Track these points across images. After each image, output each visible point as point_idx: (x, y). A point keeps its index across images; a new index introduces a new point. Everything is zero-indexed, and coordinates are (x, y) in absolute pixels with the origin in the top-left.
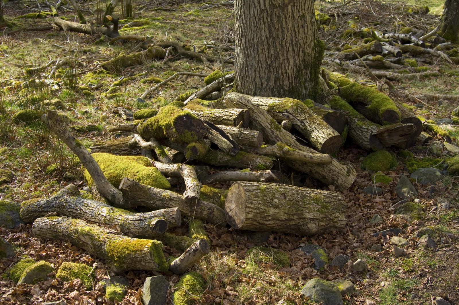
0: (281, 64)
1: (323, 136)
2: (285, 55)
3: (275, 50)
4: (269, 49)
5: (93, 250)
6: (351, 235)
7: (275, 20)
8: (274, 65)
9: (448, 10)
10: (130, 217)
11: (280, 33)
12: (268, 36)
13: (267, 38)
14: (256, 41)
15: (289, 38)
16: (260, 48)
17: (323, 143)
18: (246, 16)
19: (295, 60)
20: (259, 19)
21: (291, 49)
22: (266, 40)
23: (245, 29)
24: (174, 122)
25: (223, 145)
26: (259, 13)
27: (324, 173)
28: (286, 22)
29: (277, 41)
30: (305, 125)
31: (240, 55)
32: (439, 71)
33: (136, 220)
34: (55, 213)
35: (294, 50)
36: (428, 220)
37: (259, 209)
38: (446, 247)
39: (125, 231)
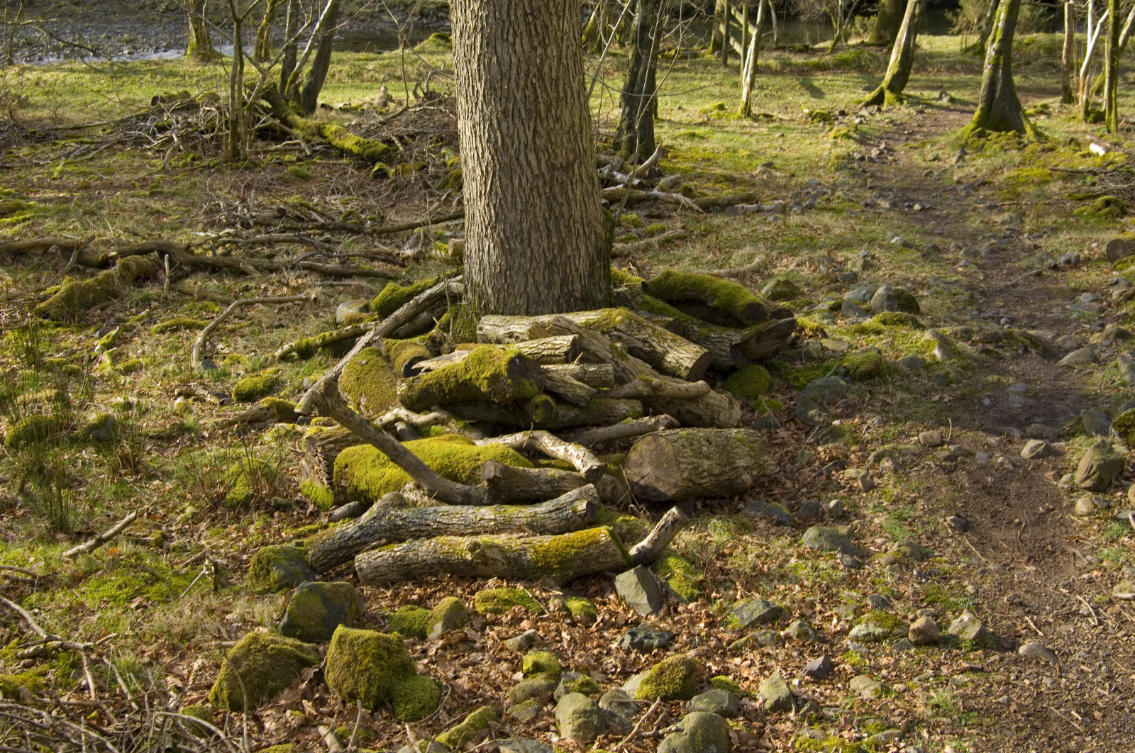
0: (569, 257)
1: (688, 355)
2: (574, 242)
3: (559, 237)
4: (549, 236)
5: (505, 567)
6: (788, 482)
7: (557, 189)
8: (558, 261)
9: (631, 109)
10: (537, 509)
11: (565, 208)
12: (547, 215)
13: (545, 219)
14: (525, 225)
15: (577, 215)
16: (534, 236)
17: (690, 366)
18: (504, 188)
19: (587, 248)
20: (532, 190)
21: (581, 232)
22: (543, 223)
23: (503, 209)
24: (508, 370)
26: (531, 180)
28: (573, 190)
29: (562, 222)
30: (651, 346)
31: (492, 251)
32: (683, 228)
33: (550, 512)
34: (384, 541)
35: (585, 232)
36: (868, 442)
37: (692, 463)
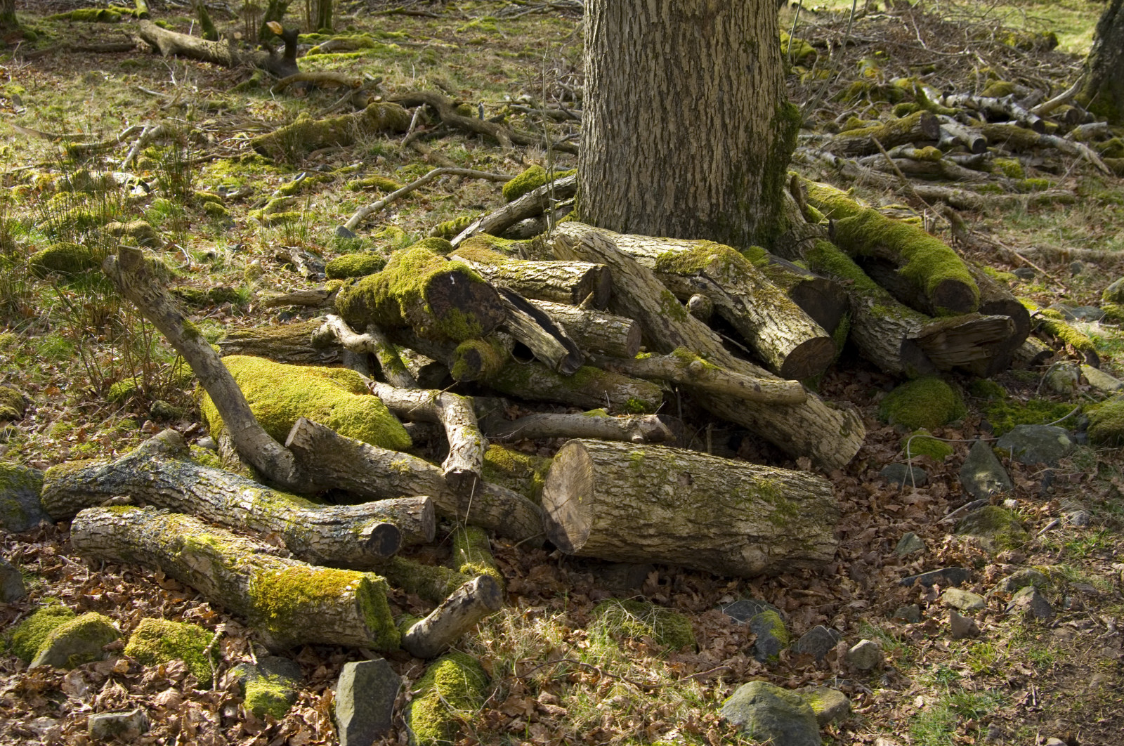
0: (693, 157)
1: (788, 336)
2: (703, 136)
3: (680, 123)
4: (664, 120)
5: (217, 591)
6: (846, 580)
7: (682, 51)
8: (675, 160)
9: (1104, 43)
10: (311, 514)
11: (693, 82)
12: (664, 87)
13: (660, 93)
14: (633, 98)
15: (713, 96)
16: (644, 116)
17: (787, 353)
18: (612, 38)
19: (726, 150)
20: (644, 46)
21: (718, 122)
22: (658, 98)
23: (608, 70)
24: (427, 289)
25: (545, 348)
26: (644, 30)
27: (786, 428)
28: (709, 55)
29: (686, 102)
30: (744, 309)
31: (593, 131)
32: (1076, 190)
33: (324, 523)
34: (127, 498)
35: (724, 125)
36: (1035, 550)
37: (625, 507)
38: (1077, 617)
39: (297, 546)
